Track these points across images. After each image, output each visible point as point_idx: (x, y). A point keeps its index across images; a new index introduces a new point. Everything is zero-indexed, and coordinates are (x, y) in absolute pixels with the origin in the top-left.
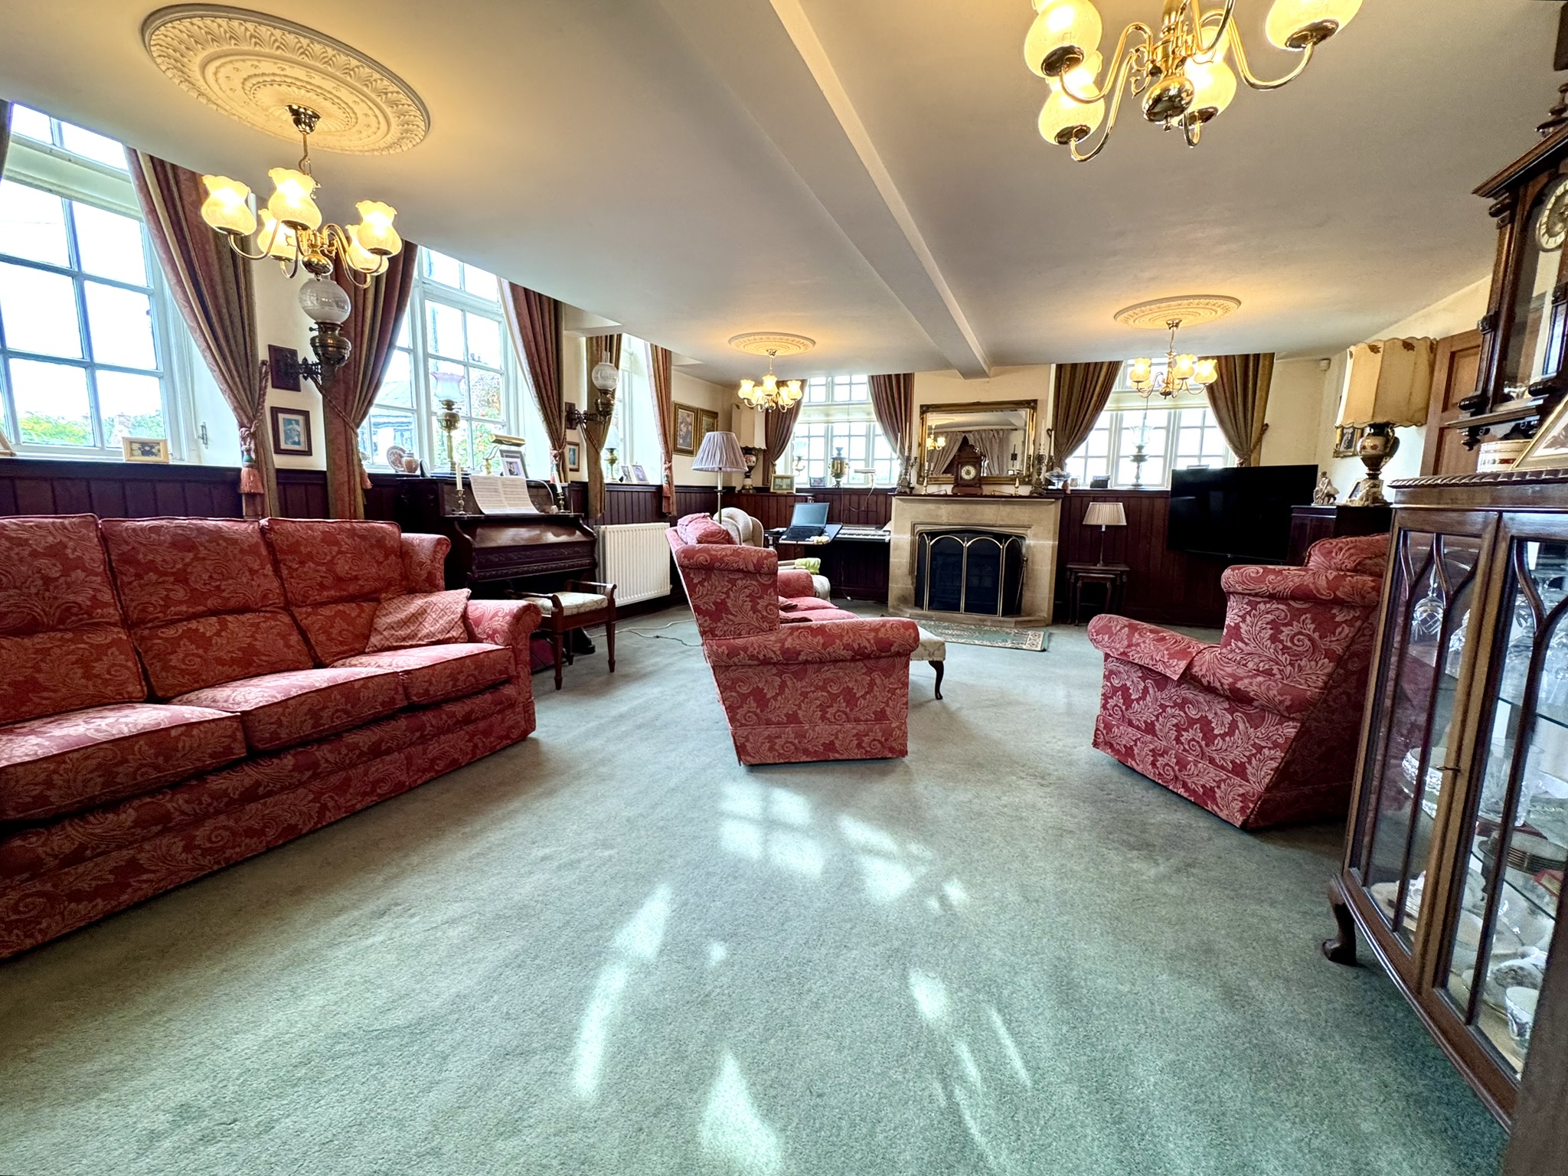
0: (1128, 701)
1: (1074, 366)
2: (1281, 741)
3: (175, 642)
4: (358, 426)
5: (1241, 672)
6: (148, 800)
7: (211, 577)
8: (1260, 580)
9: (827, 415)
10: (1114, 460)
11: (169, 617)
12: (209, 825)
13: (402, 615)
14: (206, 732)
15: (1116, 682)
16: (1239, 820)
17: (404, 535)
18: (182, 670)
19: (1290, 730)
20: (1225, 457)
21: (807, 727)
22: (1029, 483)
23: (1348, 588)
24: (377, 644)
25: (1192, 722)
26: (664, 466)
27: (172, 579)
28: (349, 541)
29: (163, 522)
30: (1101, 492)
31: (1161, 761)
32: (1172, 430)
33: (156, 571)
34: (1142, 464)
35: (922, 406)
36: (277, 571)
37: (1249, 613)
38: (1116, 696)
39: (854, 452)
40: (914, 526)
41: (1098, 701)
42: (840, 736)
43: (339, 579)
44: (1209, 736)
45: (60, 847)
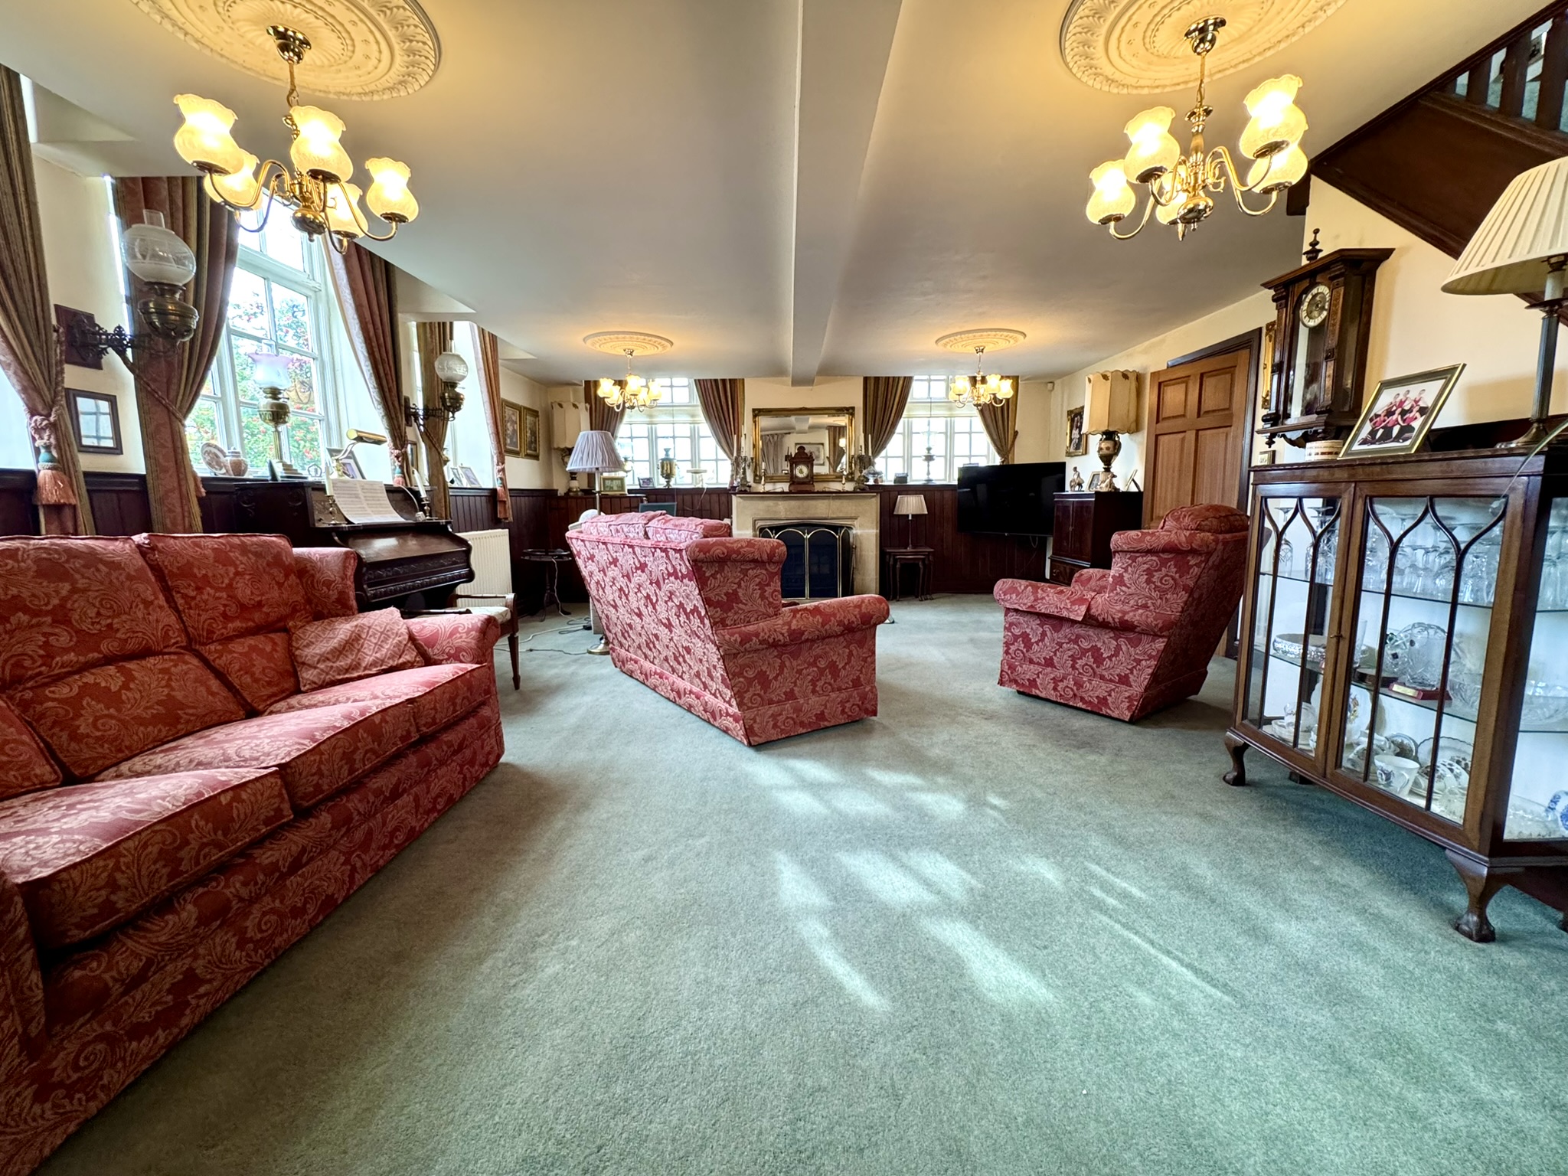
0: (1028, 644)
1: (877, 379)
2: (1154, 653)
3: (75, 703)
4: (185, 416)
5: (1127, 608)
6: (201, 890)
7: (98, 614)
8: (1140, 540)
9: (651, 416)
10: (908, 458)
11: (56, 671)
12: (256, 911)
13: (334, 643)
14: (255, 795)
15: (1017, 631)
16: (1127, 716)
17: (297, 551)
18: (97, 739)
19: (1160, 644)
20: (987, 456)
21: (802, 701)
22: (852, 480)
23: (1199, 542)
24: (316, 680)
25: (1084, 652)
26: (497, 468)
27: (49, 619)
28: (244, 559)
29: (17, 544)
30: (902, 486)
31: (1061, 686)
32: (950, 434)
33: (26, 610)
34: (931, 463)
35: (754, 410)
36: (170, 600)
37: (1130, 565)
38: (1017, 644)
39: (681, 452)
40: (755, 521)
41: (1000, 650)
42: (828, 705)
43: (243, 607)
44: (1098, 659)
45: (127, 969)
